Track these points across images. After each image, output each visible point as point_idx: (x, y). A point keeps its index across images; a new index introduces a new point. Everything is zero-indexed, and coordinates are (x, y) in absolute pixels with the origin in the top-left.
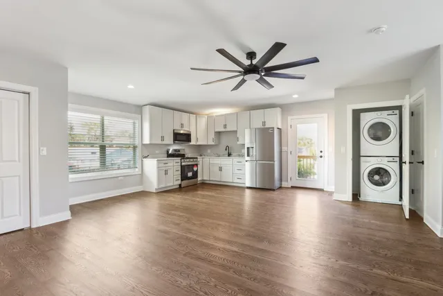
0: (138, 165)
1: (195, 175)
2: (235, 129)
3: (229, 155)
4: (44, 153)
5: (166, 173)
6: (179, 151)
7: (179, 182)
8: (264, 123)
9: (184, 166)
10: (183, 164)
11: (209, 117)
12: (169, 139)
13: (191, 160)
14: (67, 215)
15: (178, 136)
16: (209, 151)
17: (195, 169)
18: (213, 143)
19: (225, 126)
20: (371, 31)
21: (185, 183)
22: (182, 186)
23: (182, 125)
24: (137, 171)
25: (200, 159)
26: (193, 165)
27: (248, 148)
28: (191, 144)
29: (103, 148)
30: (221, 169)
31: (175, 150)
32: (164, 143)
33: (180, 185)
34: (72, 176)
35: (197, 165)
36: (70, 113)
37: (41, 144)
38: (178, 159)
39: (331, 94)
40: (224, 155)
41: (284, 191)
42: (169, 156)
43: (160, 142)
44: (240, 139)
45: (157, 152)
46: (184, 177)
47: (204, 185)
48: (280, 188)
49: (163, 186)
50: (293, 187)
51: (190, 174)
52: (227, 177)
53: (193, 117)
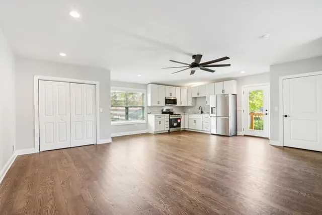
0: (145, 118)
1: (179, 125)
2: (205, 95)
3: (202, 112)
4: (101, 111)
5: (160, 123)
6: (169, 110)
7: (168, 129)
8: (223, 91)
9: (172, 119)
10: (171, 118)
11: (189, 88)
12: (163, 103)
13: (176, 116)
14: (110, 141)
15: (168, 101)
16: (189, 110)
17: (179, 121)
18: (191, 105)
19: (198, 94)
20: (260, 37)
21: (172, 130)
22: (170, 131)
23: (171, 94)
24: (144, 121)
25: (182, 115)
26: (177, 119)
27: (212, 108)
28: (177, 105)
29: (127, 109)
30: (195, 121)
31: (167, 110)
32: (159, 105)
33: (169, 131)
34: (113, 123)
35: (180, 119)
36: (111, 91)
37: (100, 107)
38: (168, 115)
39: (267, 69)
40: (198, 113)
41: (238, 138)
42: (163, 113)
43: (157, 105)
44: (208, 102)
45: (156, 110)
46: (171, 126)
47: (185, 131)
48: (236, 135)
49: (158, 130)
50: (245, 136)
51: (175, 124)
52: (199, 127)
53: (178, 89)
